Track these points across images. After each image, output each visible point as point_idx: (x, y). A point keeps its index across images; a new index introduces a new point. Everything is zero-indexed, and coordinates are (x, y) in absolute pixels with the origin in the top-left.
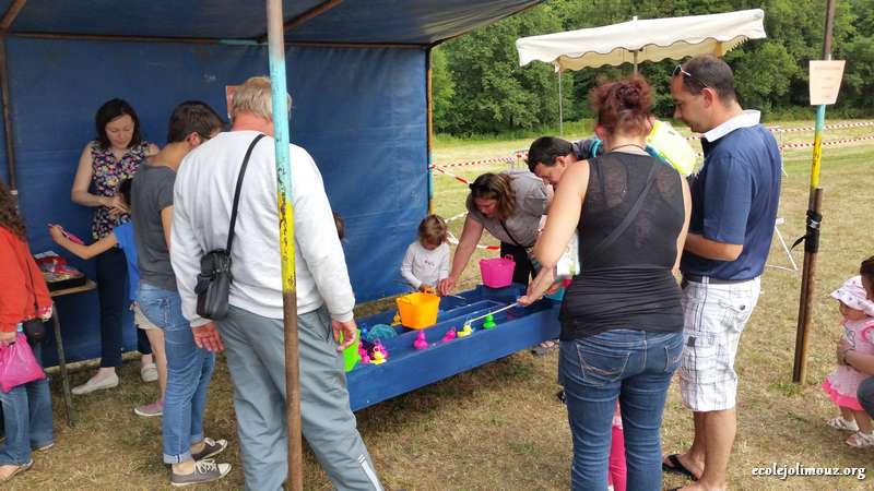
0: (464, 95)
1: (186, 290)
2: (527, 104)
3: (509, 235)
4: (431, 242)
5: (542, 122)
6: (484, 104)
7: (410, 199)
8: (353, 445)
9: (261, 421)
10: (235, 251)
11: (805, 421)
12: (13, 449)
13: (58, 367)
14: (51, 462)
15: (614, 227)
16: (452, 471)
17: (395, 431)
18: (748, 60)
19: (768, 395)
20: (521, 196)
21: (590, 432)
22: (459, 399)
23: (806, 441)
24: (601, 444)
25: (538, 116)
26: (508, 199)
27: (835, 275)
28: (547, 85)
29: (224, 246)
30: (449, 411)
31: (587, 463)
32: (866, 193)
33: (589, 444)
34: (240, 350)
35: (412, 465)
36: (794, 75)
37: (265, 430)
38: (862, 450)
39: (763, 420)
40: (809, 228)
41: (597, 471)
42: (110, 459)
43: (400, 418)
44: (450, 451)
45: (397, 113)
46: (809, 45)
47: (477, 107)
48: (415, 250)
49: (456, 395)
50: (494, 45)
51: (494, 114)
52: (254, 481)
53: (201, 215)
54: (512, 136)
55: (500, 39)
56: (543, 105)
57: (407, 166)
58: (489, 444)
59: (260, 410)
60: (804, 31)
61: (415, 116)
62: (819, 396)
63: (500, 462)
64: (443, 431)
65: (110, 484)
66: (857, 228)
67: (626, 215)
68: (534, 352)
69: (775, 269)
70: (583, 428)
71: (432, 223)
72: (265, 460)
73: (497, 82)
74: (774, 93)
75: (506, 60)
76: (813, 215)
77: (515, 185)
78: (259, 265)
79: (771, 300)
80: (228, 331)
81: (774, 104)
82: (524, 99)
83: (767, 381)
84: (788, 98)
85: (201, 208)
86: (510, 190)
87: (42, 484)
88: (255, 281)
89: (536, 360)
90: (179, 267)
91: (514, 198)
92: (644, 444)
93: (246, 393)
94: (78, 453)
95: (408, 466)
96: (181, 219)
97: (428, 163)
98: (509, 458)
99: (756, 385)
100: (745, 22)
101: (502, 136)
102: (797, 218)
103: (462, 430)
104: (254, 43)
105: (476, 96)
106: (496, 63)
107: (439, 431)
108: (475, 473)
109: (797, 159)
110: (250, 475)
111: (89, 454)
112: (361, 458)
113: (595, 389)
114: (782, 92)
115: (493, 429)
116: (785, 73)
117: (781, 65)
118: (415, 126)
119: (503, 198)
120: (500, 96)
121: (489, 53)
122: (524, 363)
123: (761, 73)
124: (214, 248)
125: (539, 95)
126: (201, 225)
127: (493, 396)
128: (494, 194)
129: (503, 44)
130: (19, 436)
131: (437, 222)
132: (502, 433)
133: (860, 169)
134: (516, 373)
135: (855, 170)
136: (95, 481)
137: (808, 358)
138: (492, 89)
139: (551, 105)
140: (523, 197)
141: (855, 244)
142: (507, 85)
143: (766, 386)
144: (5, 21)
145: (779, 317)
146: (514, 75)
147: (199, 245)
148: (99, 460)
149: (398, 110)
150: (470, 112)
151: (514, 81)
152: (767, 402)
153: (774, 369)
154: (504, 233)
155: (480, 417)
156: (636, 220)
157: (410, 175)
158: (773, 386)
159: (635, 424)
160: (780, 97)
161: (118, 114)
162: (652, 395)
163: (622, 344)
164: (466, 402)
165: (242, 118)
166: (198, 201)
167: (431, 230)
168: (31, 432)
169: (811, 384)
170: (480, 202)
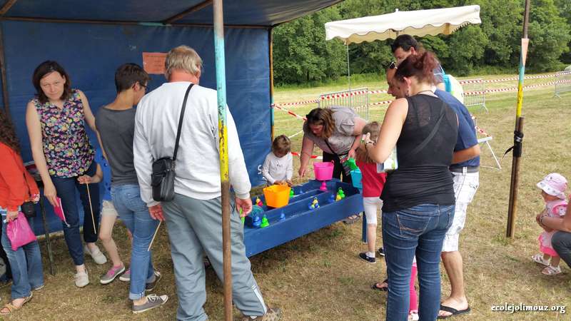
0: (278, 58)
1: (145, 184)
2: (318, 64)
3: (329, 147)
4: (280, 152)
5: (328, 77)
6: (290, 64)
7: (259, 126)
8: (249, 279)
9: (189, 265)
10: (179, 157)
11: (517, 261)
12: (20, 287)
13: (44, 236)
14: (45, 297)
15: (423, 139)
16: (303, 296)
17: (264, 272)
18: (458, 36)
19: (493, 245)
20: (338, 123)
21: (400, 267)
22: (302, 252)
23: (518, 272)
24: (407, 275)
25: (325, 72)
26: (330, 125)
27: (525, 172)
28: (330, 51)
29: (171, 154)
30: (297, 259)
31: (399, 286)
32: (537, 120)
33: (400, 275)
34: (177, 221)
35: (278, 293)
36: (487, 46)
37: (192, 271)
38: (552, 276)
39: (492, 261)
40: (515, 142)
41: (405, 291)
42: (83, 295)
43: (266, 264)
44: (301, 284)
45: (250, 70)
46: (495, 27)
47: (285, 67)
48: (271, 158)
49: (300, 249)
50: (297, 26)
51: (297, 70)
52: (186, 304)
53: (156, 135)
54: (309, 85)
55: (300, 22)
56: (328, 65)
57: (257, 105)
58: (324, 278)
59: (189, 258)
60: (492, 18)
61: (262, 72)
62: (523, 245)
63: (333, 289)
64: (295, 271)
65: (85, 310)
66: (534, 142)
67: (430, 132)
68: (344, 222)
69: (487, 168)
70: (396, 265)
71: (282, 140)
72: (194, 291)
73: (298, 50)
74: (474, 57)
75: (304, 36)
76: (518, 133)
77: (335, 116)
78: (194, 166)
79: (487, 188)
80: (171, 209)
81: (475, 65)
82: (316, 61)
83: (491, 237)
84: (483, 61)
85: (156, 131)
86: (331, 119)
87: (41, 311)
88: (192, 176)
89: (347, 227)
90: (140, 169)
91: (334, 125)
92: (430, 273)
93: (180, 248)
94: (61, 291)
95: (276, 293)
96: (140, 139)
97: (271, 102)
98: (339, 287)
99: (484, 240)
100: (469, 13)
101: (302, 85)
102: (497, 136)
103: (306, 270)
104: (161, 25)
105: (285, 59)
106: (298, 38)
107: (292, 271)
108: (318, 296)
109: (491, 99)
110: (184, 300)
111: (68, 293)
112: (254, 287)
113: (407, 241)
114: (479, 57)
115: (325, 269)
116: (481, 45)
117: (478, 39)
118: (263, 79)
119: (328, 125)
120: (301, 59)
121: (293, 31)
122: (340, 229)
123: (466, 44)
124: (162, 157)
125: (326, 59)
126: (155, 142)
127: (322, 250)
128: (321, 121)
129: (302, 25)
130: (22, 278)
131: (285, 139)
132: (332, 272)
133: (531, 106)
134: (335, 235)
135: (528, 107)
136: (76, 308)
137: (515, 223)
138: (295, 54)
139: (334, 66)
140: (339, 124)
141: (535, 152)
142: (304, 51)
143: (490, 240)
144: (4, 9)
145: (493, 198)
146: (309, 46)
147: (152, 156)
148: (76, 295)
149: (251, 68)
150: (282, 69)
151: (309, 49)
152: (492, 249)
153: (494, 229)
154: (327, 146)
155: (317, 262)
156: (435, 136)
157: (259, 111)
158: (494, 240)
159: (425, 261)
160: (478, 60)
161: (48, 71)
162: (436, 243)
163: (426, 213)
164: (306, 253)
165: (176, 74)
166: (154, 127)
167: (281, 146)
168: (29, 278)
169: (518, 238)
170: (312, 126)
